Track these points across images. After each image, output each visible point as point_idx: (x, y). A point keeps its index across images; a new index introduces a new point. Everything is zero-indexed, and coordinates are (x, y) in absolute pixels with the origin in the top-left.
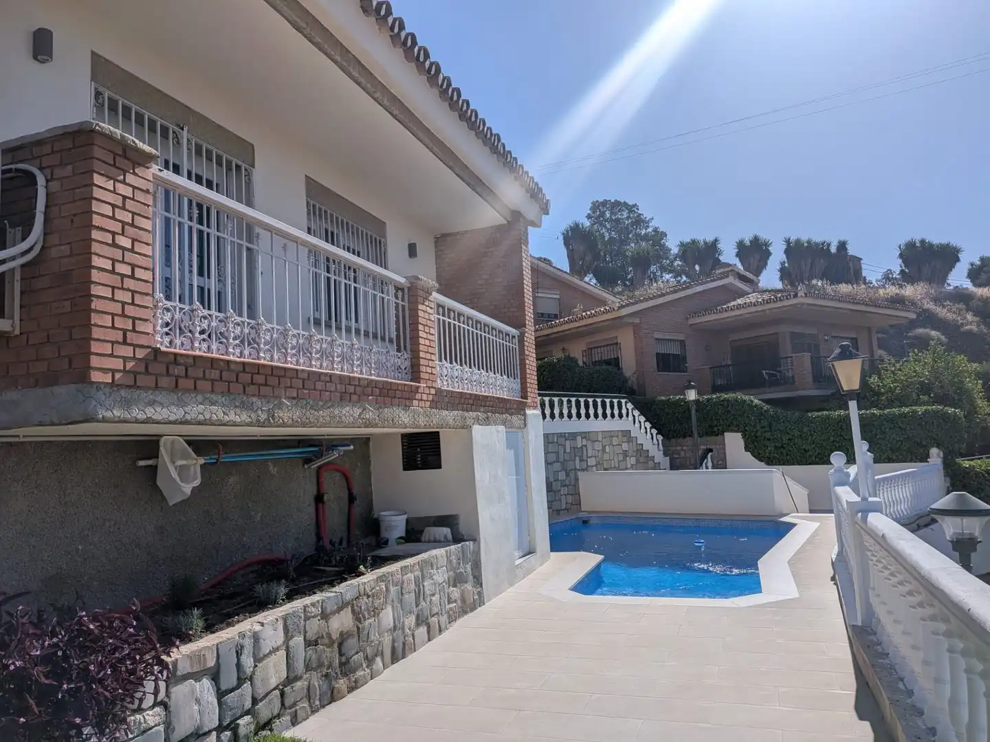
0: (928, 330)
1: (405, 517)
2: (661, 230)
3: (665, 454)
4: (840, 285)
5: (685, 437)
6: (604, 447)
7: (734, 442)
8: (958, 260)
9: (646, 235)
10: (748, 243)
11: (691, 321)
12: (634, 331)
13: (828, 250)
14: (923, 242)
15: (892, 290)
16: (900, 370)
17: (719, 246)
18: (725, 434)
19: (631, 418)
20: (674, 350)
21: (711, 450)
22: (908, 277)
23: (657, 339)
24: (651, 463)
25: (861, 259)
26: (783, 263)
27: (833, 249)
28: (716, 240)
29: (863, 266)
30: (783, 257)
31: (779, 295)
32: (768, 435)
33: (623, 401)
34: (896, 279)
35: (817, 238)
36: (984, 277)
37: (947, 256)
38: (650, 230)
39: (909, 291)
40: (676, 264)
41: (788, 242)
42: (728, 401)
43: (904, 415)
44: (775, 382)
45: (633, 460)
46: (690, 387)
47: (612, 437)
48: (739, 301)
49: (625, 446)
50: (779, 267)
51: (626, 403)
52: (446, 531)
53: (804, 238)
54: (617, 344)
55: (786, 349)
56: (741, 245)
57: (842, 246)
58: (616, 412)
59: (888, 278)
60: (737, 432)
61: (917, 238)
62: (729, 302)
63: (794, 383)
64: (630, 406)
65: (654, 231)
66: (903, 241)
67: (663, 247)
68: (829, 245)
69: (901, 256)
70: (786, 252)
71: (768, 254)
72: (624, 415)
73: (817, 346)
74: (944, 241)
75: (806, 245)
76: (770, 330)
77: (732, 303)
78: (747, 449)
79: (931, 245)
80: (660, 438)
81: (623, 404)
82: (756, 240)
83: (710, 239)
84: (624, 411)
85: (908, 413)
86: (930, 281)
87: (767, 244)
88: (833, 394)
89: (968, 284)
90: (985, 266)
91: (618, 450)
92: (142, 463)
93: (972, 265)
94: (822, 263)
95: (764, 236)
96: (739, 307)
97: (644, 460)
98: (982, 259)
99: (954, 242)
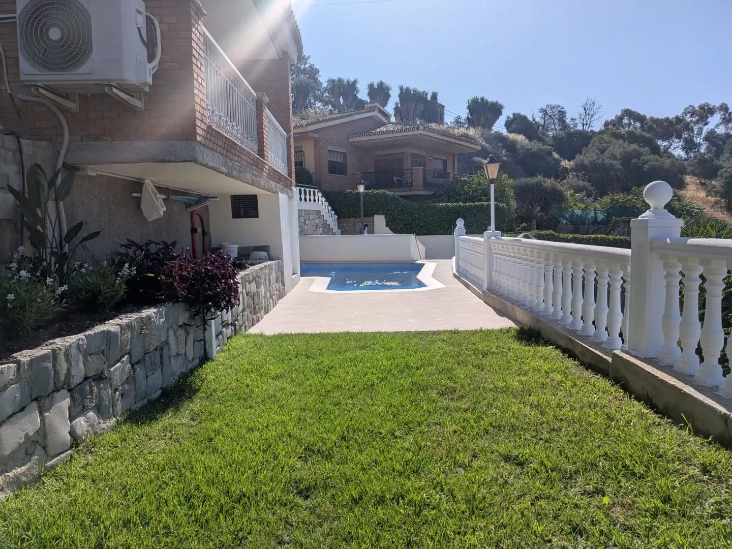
0: (480, 159)
1: (237, 246)
2: (315, 67)
3: (339, 228)
4: (432, 124)
5: (350, 217)
6: (305, 220)
7: (380, 220)
8: (501, 114)
9: (305, 69)
10: (376, 86)
11: (351, 140)
12: (315, 143)
13: (426, 98)
14: (482, 99)
15: (462, 131)
16: (472, 181)
17: (357, 86)
18: (375, 216)
19: (320, 203)
20: (339, 159)
21: (367, 226)
22: (471, 122)
23: (329, 151)
24: (330, 232)
25: (444, 107)
26: (397, 104)
27: (429, 98)
28: (355, 81)
29: (445, 112)
30: (397, 100)
31: (408, 127)
32: (400, 217)
33: (316, 191)
34: (462, 123)
35: (421, 89)
36: (514, 126)
37: (495, 110)
38: (307, 66)
39: (472, 132)
40: (325, 95)
41: (401, 88)
42: (379, 194)
43: (476, 207)
44: (400, 185)
45: (321, 230)
46: (361, 183)
47: (310, 214)
48: (382, 129)
49: (317, 221)
50: (394, 106)
51: (318, 192)
52: (265, 254)
53: (412, 88)
54: (302, 151)
55: (408, 164)
56: (371, 86)
57: (434, 96)
58: (312, 198)
59: (458, 122)
60: (382, 214)
61: (480, 96)
62: (376, 129)
63: (412, 185)
64: (320, 194)
65: (310, 67)
66: (471, 97)
67: (316, 80)
68: (427, 94)
69: (469, 107)
70: (400, 96)
71: (388, 96)
72: (317, 200)
73: (425, 163)
74: (494, 100)
75: (412, 92)
76: (400, 151)
77: (378, 130)
78: (387, 225)
79: (487, 102)
80: (336, 217)
81: (316, 193)
82: (381, 84)
83: (352, 79)
84: (316, 198)
85: (479, 205)
86: (484, 126)
87: (388, 89)
88: (433, 195)
89: (504, 132)
90: (515, 120)
91: (313, 223)
92: (135, 195)
93: (508, 118)
94: (421, 107)
95: (387, 82)
96: (382, 133)
97: (327, 230)
98: (514, 115)
99: (501, 102)
